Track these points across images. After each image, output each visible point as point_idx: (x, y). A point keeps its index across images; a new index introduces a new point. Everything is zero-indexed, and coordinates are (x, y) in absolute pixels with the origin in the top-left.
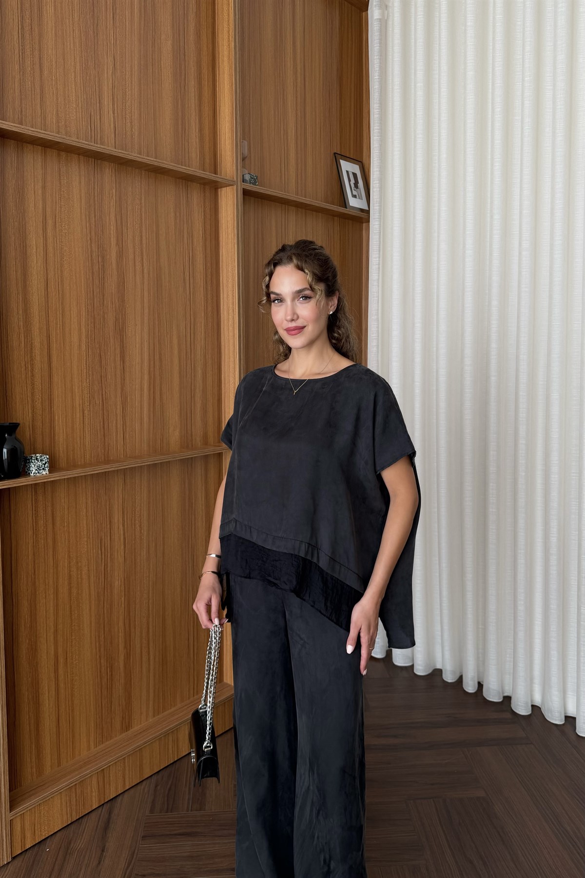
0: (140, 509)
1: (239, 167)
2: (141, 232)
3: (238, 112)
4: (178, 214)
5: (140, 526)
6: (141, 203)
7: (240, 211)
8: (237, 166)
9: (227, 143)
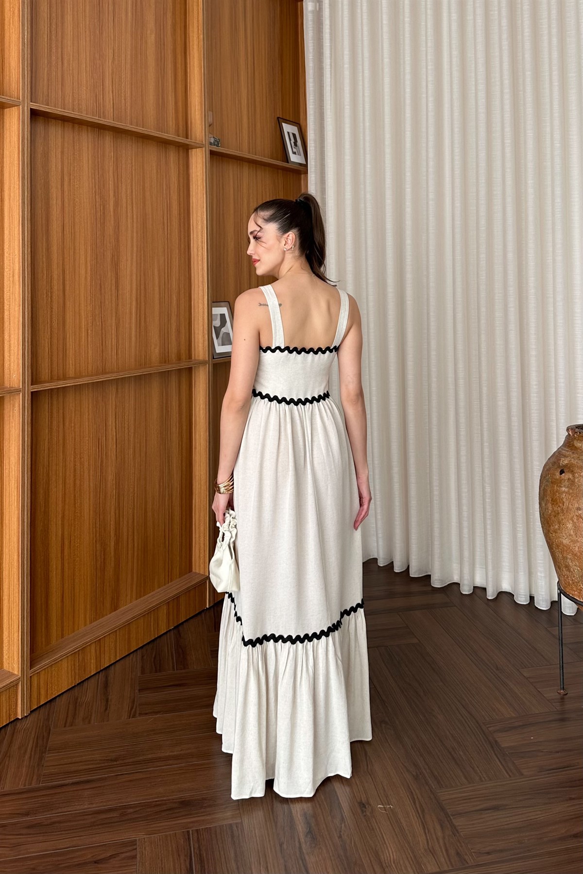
0: (129, 414)
1: (207, 134)
2: (132, 186)
4: (159, 171)
5: (128, 429)
6: (132, 163)
7: (208, 168)
8: (205, 132)
9: (197, 113)
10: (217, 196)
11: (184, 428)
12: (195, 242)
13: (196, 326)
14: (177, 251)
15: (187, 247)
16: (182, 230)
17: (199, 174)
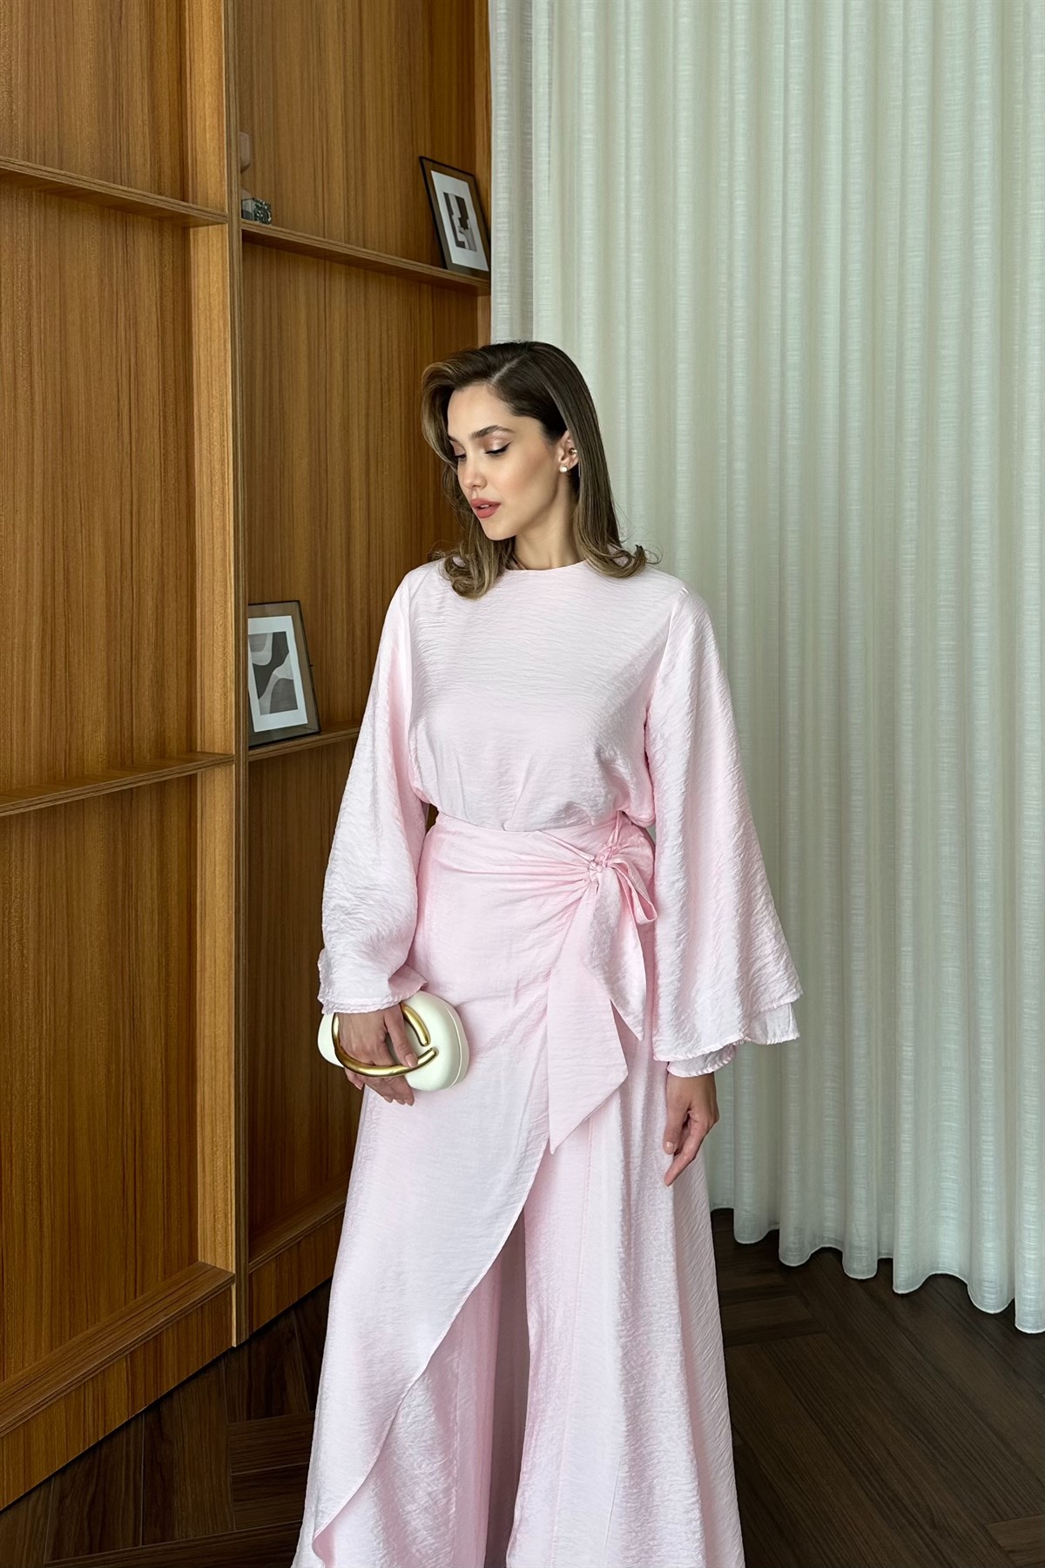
1: (234, 189)
2: (29, 318)
3: (232, 76)
4: (106, 280)
7: (236, 275)
8: (230, 185)
9: (208, 136)
10: (264, 346)
11: (174, 921)
12: (204, 461)
13: (207, 669)
14: (158, 484)
15: (184, 472)
16: (171, 429)
17: (213, 291)
